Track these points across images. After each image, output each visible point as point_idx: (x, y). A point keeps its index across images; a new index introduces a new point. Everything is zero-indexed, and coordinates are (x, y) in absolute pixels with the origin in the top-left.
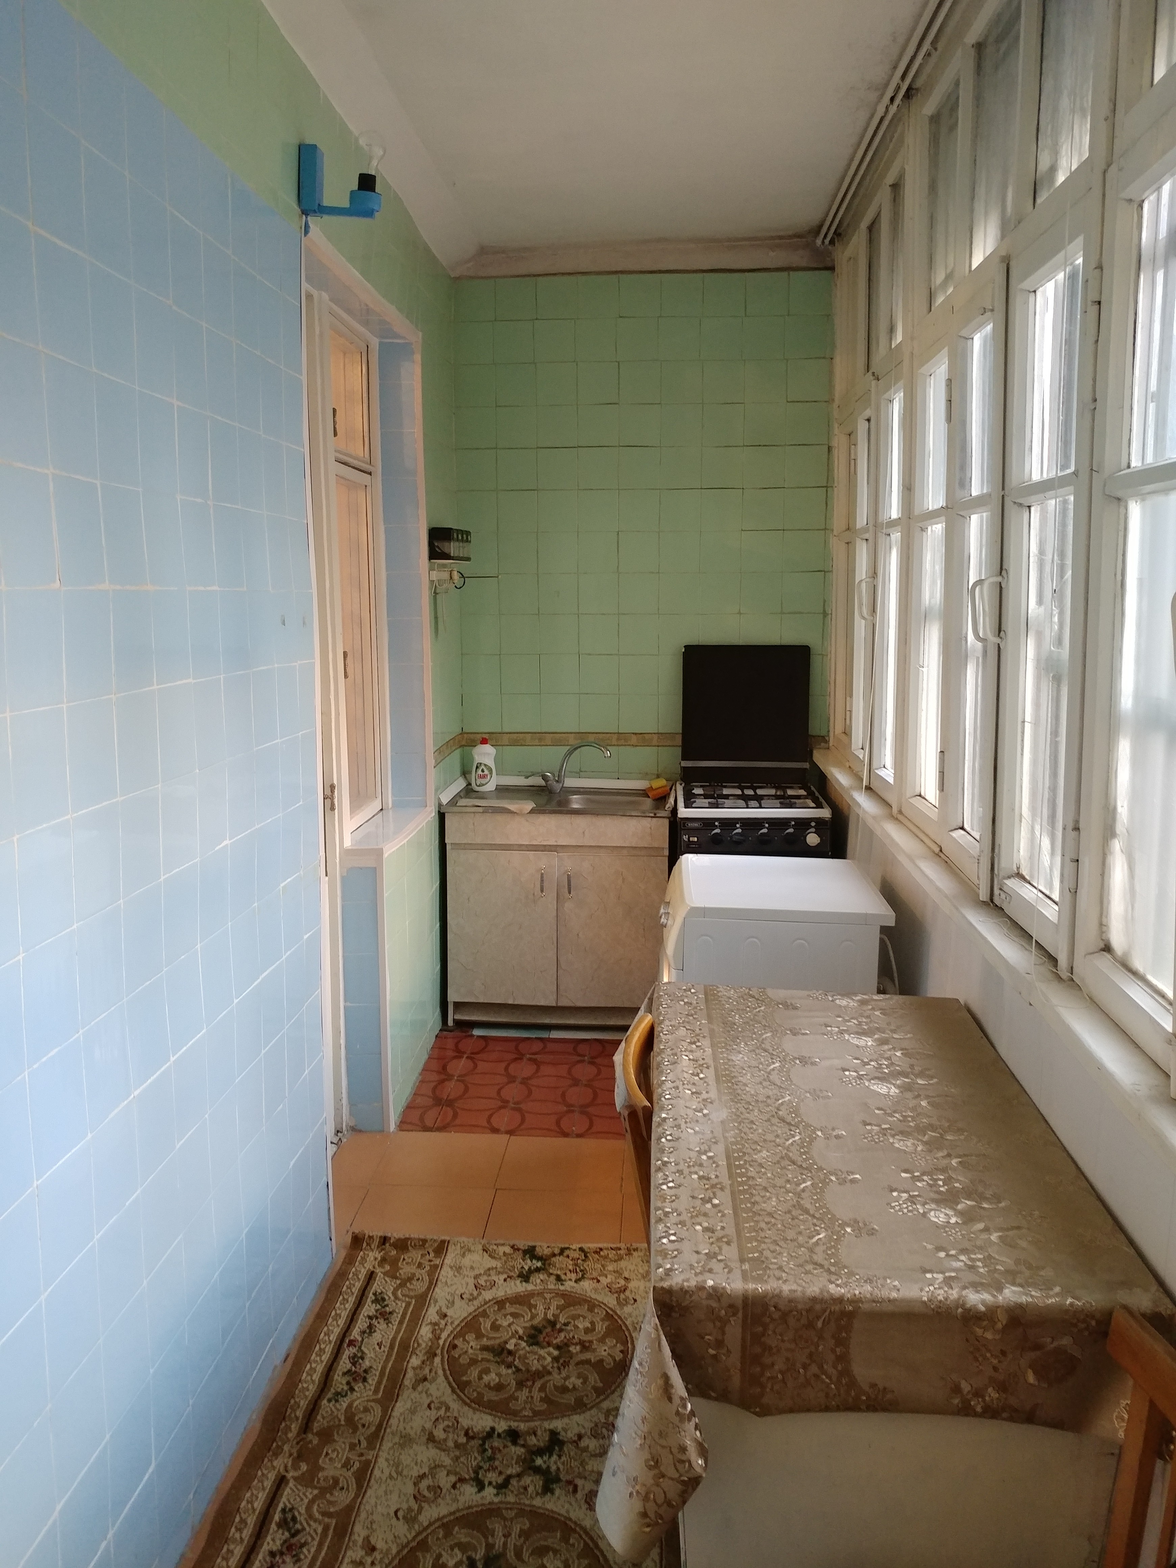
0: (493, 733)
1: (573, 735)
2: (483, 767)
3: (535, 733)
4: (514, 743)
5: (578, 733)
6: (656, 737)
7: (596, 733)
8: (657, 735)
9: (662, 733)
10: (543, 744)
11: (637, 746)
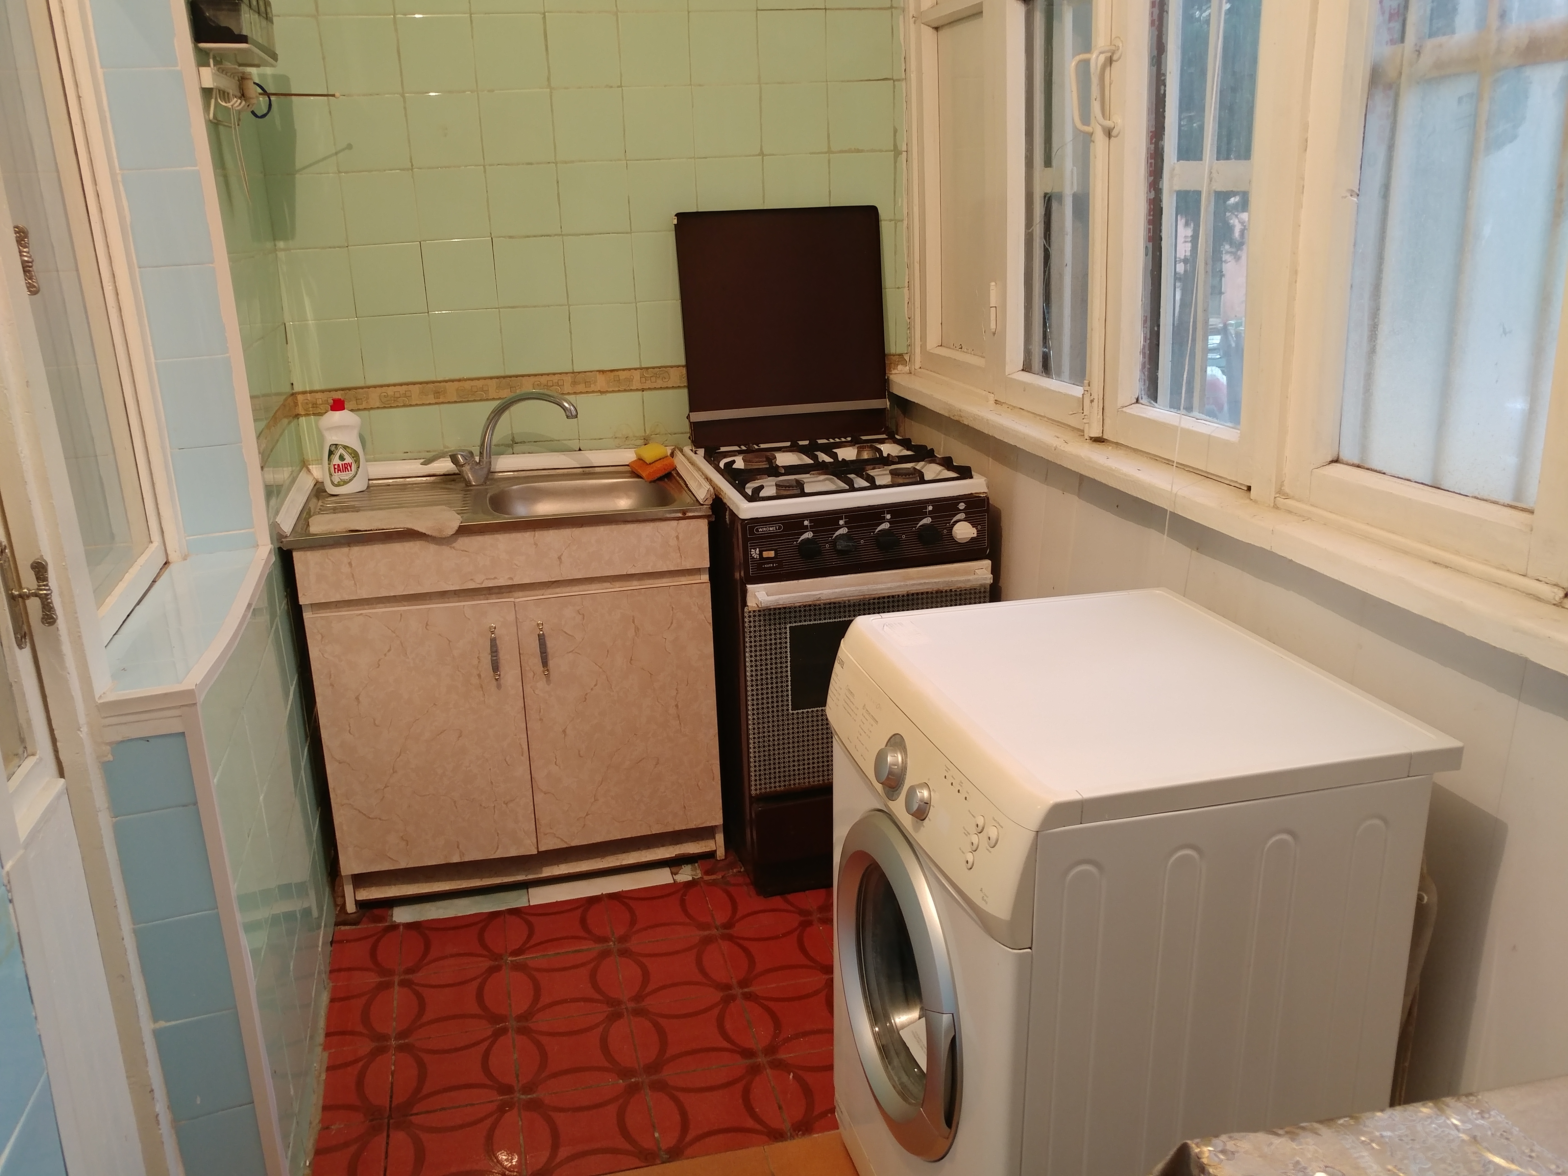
0: (349, 389)
1: (495, 381)
2: (341, 451)
3: (427, 383)
4: (388, 404)
5: (504, 377)
6: (637, 375)
7: (536, 375)
8: (638, 372)
9: (647, 368)
10: (441, 400)
11: (607, 392)
